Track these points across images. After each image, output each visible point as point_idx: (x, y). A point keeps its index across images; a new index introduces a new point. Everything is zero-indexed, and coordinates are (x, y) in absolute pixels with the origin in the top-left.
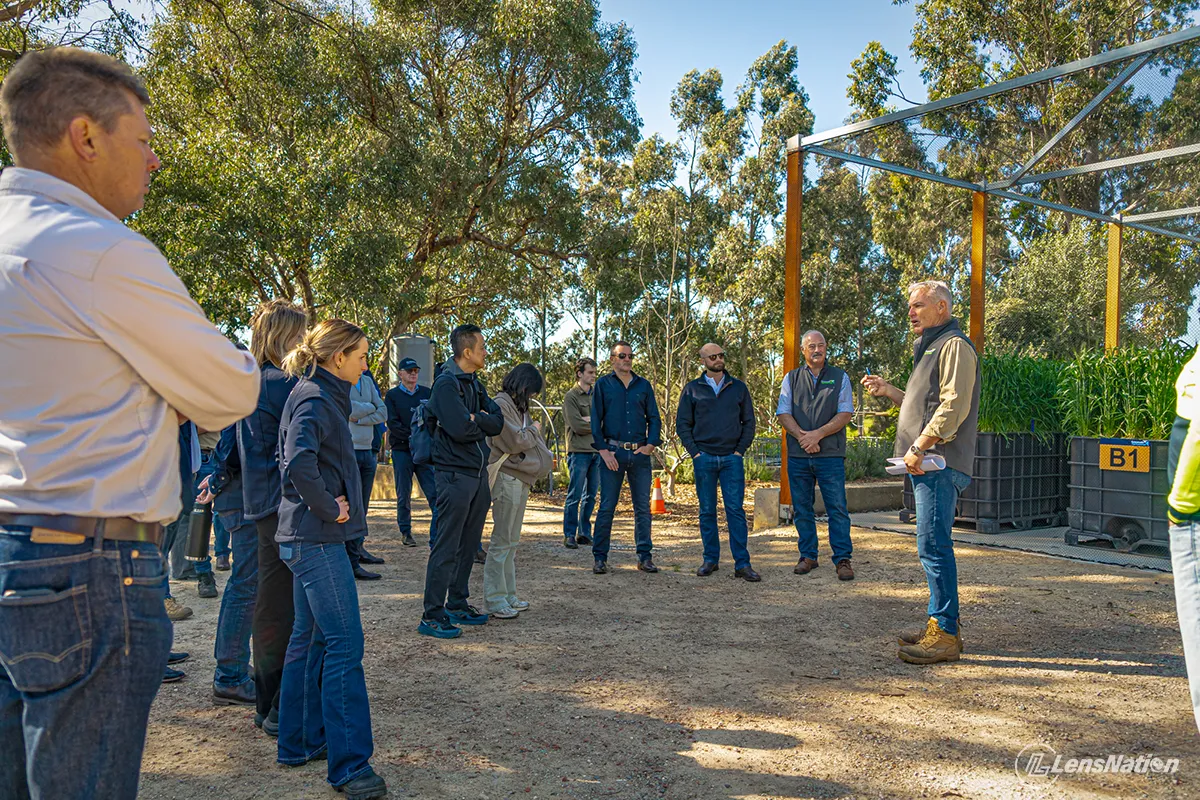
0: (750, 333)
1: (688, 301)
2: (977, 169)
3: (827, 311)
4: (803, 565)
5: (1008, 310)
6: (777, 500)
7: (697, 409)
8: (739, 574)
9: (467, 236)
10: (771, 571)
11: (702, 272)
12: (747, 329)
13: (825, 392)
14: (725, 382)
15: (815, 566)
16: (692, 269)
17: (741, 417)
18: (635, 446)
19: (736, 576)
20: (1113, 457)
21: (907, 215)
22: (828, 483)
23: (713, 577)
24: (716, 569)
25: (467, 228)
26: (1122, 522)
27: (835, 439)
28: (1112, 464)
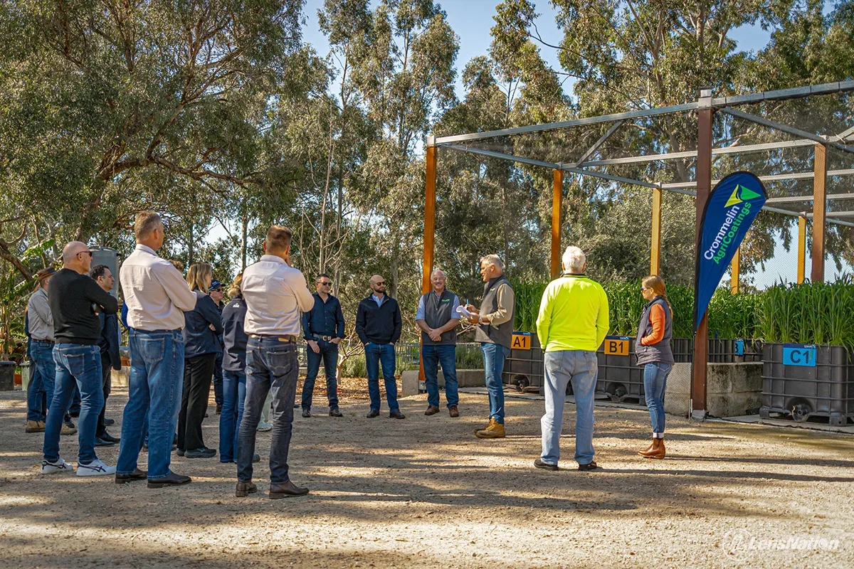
0: (402, 244)
1: (341, 212)
2: (605, 105)
3: (473, 225)
4: (430, 410)
5: (599, 243)
6: (417, 378)
7: (367, 316)
8: (392, 415)
9: (151, 159)
10: (411, 415)
11: (354, 183)
12: (398, 241)
13: (444, 307)
14: (385, 299)
15: (437, 411)
16: (346, 180)
17: (394, 320)
18: (329, 338)
19: (390, 417)
20: (611, 347)
21: (545, 143)
22: (445, 360)
23: (377, 418)
24: (378, 414)
25: (150, 152)
26: (617, 385)
27: (449, 334)
28: (611, 351)
